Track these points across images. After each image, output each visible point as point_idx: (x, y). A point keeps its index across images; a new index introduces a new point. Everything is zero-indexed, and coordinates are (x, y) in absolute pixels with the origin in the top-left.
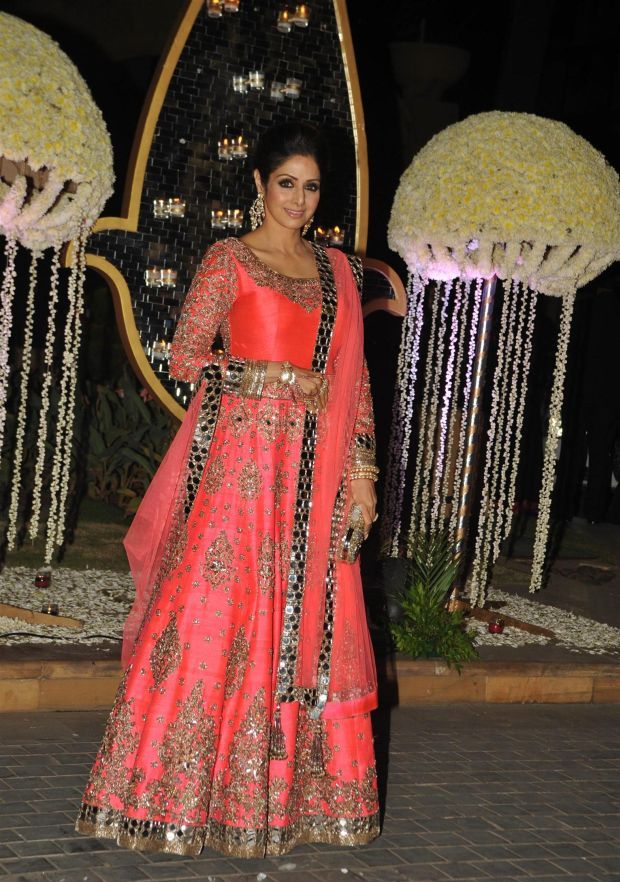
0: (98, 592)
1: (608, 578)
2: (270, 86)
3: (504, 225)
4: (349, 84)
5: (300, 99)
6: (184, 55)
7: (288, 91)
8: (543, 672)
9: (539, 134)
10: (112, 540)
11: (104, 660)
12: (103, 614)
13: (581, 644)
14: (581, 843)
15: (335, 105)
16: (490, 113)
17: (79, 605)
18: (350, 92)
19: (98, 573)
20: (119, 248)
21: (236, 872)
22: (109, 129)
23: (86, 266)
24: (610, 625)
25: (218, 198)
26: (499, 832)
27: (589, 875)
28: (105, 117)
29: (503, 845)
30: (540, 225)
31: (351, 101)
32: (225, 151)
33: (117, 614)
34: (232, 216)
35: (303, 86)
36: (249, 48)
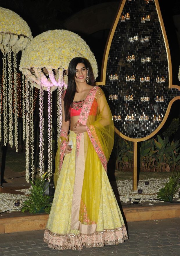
2: (140, 39)
4: (163, 35)
5: (150, 42)
6: (115, 34)
7: (145, 40)
15: (160, 42)
18: (164, 37)
22: (96, 58)
25: (127, 73)
28: (94, 55)
31: (164, 40)
32: (129, 59)
34: (132, 78)
35: (150, 38)
36: (133, 29)
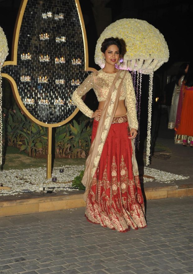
0: (14, 177)
1: (169, 157)
2: (54, 16)
3: (130, 55)
4: (79, 13)
5: (64, 20)
6: (26, 8)
7: (60, 17)
8: (152, 190)
9: (138, 25)
10: (17, 159)
11: (19, 200)
12: (17, 184)
13: (163, 180)
14: (168, 243)
15: (75, 21)
16: (123, 19)
17: (9, 182)
18: (79, 16)
19: (14, 171)
20: (12, 71)
21: (66, 263)
22: (5, 34)
23: (2, 77)
24: (171, 173)
25: (41, 52)
26: (143, 243)
27: (171, 253)
28: (4, 30)
29: (145, 246)
30: (141, 54)
31: (80, 19)
32: (42, 38)
33: (21, 184)
34: (46, 58)
35: (65, 15)
36: (47, 4)
